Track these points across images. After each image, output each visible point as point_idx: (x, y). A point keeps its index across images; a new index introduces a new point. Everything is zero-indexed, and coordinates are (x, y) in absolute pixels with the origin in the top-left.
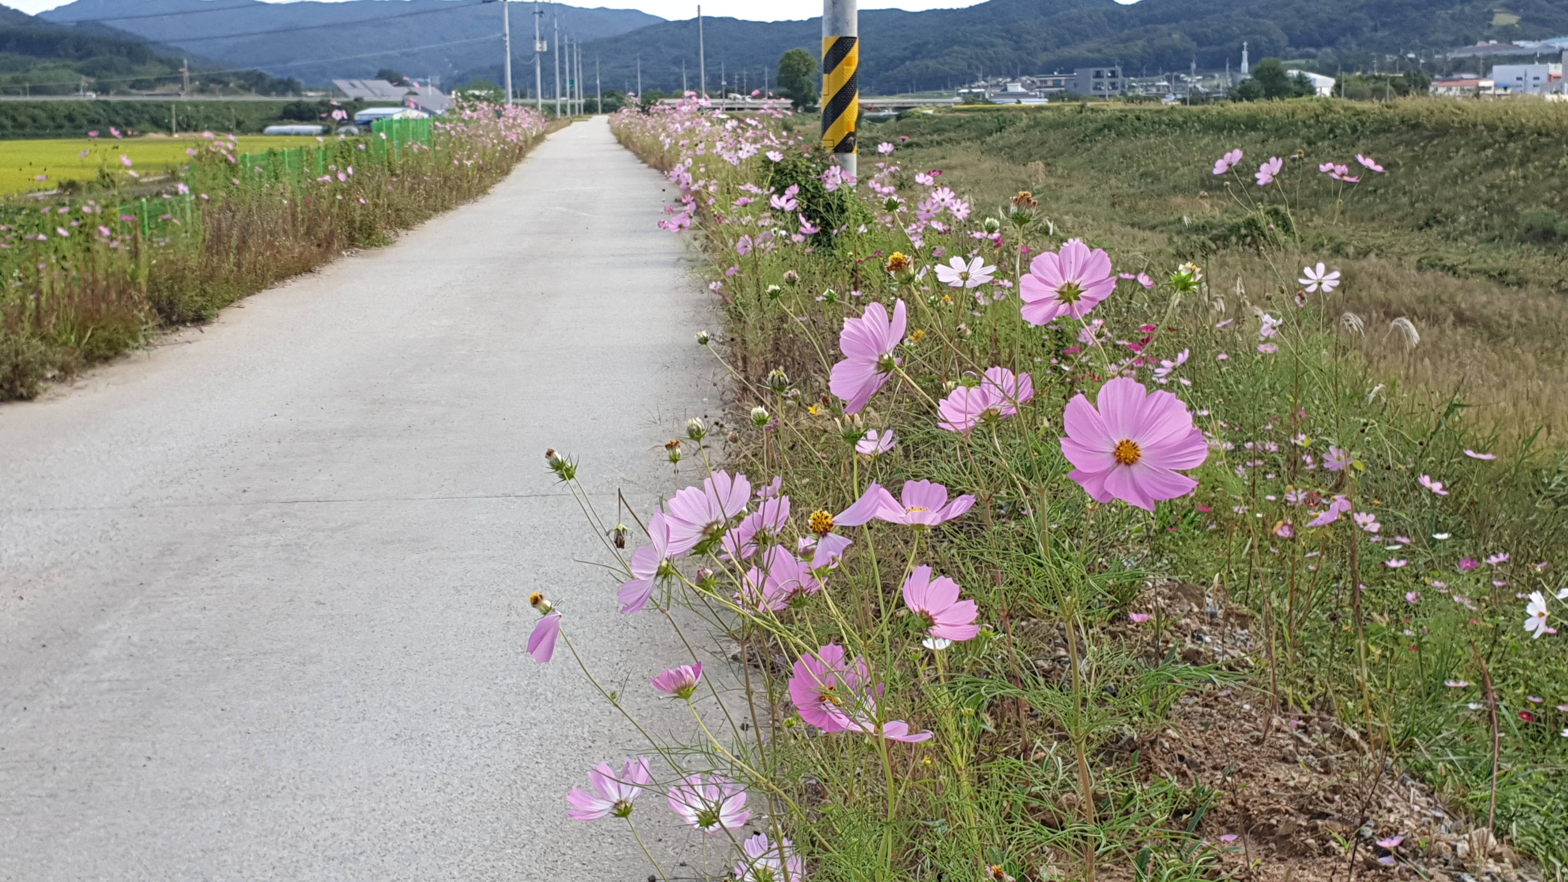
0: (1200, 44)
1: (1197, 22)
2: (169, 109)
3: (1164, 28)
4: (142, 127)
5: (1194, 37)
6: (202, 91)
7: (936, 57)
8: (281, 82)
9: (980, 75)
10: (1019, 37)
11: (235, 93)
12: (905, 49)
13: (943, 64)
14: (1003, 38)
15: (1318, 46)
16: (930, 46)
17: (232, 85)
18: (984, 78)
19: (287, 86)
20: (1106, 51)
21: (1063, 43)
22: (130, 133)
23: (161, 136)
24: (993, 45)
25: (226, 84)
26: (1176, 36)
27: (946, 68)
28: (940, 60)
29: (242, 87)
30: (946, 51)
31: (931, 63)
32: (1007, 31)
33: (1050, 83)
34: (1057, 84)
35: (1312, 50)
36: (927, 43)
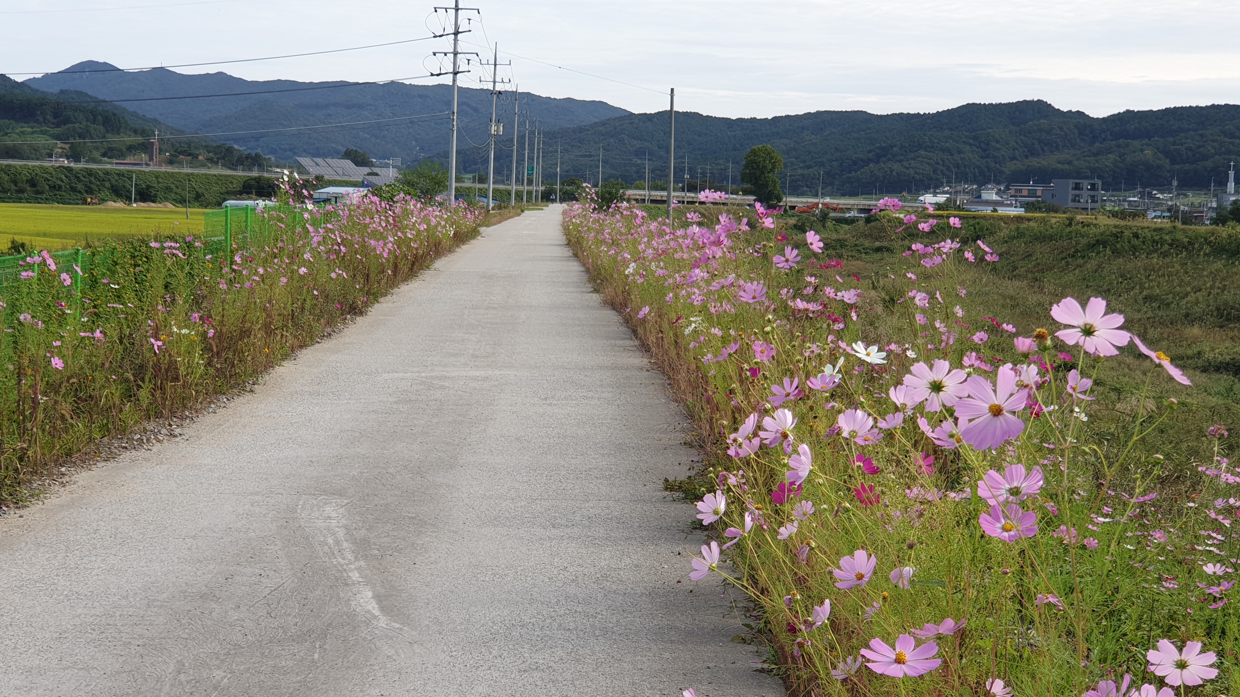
0: (1173, 162)
1: (1171, 139)
2: (130, 179)
3: (1136, 143)
4: (102, 195)
5: (1167, 154)
6: (171, 162)
7: (900, 161)
8: (248, 157)
9: (945, 180)
10: (988, 144)
11: (203, 165)
12: (869, 152)
13: (907, 168)
14: (970, 145)
16: (895, 149)
17: (200, 158)
18: (949, 183)
19: (255, 161)
20: (1076, 163)
21: (1032, 153)
22: (89, 200)
23: (120, 205)
24: (960, 152)
25: (195, 157)
26: (1148, 152)
27: (912, 171)
28: (906, 164)
29: (210, 160)
30: (912, 155)
31: (896, 166)
32: (975, 138)
33: (1025, 193)
34: (1032, 194)
36: (892, 147)
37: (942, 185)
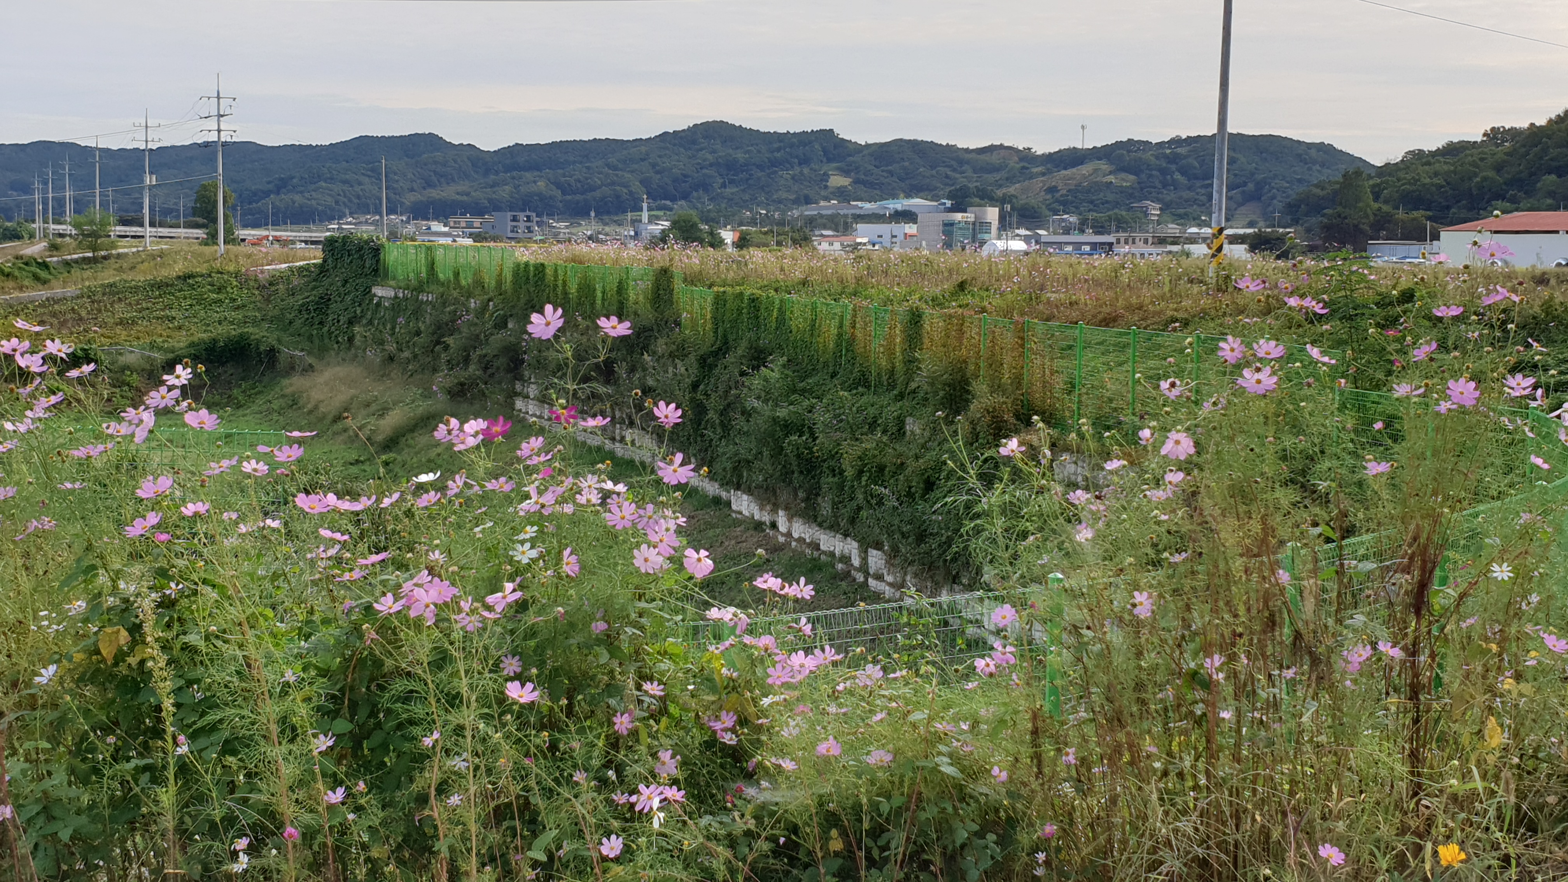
0: (564, 193)
1: (560, 171)
3: (529, 175)
5: (558, 185)
7: (301, 192)
9: (347, 212)
12: (269, 183)
13: (309, 200)
14: (369, 176)
15: (673, 199)
16: (295, 181)
18: (351, 214)
20: (473, 194)
21: (429, 184)
24: (360, 184)
26: (541, 184)
27: (314, 202)
28: (307, 195)
30: (313, 186)
31: (297, 198)
33: (463, 225)
34: (470, 226)
35: (668, 203)
36: (292, 178)
37: (345, 216)
